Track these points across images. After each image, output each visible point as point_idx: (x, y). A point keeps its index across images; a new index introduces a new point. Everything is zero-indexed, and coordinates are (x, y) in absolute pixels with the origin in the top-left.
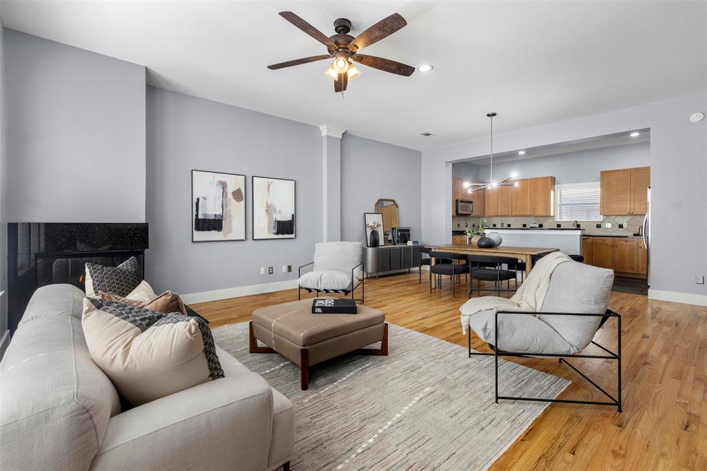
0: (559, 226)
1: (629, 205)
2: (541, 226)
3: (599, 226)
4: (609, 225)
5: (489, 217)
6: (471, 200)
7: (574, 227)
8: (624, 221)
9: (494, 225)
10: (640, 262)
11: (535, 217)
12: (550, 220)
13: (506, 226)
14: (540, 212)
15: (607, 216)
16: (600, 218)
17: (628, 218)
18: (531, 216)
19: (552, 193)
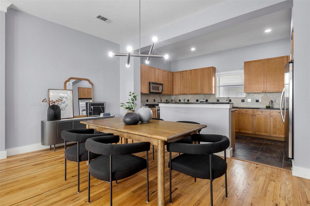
0: (218, 100)
1: (263, 86)
2: (207, 101)
3: (243, 101)
4: (249, 100)
5: (176, 95)
6: (162, 83)
7: (228, 102)
8: (259, 97)
9: (180, 101)
10: (272, 128)
11: (203, 94)
12: (212, 97)
13: (186, 101)
14: (206, 91)
15: (248, 93)
16: (244, 95)
17: (262, 95)
18: (201, 94)
19: (213, 78)
